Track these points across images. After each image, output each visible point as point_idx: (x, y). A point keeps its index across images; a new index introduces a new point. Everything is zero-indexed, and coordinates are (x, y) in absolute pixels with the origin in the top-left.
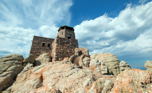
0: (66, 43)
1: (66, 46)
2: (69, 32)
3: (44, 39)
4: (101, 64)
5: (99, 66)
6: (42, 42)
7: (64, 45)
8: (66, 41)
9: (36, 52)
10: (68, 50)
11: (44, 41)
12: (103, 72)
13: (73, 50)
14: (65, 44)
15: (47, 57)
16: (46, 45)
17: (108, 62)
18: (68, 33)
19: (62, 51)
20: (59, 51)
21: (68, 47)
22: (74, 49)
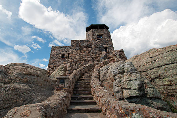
0: (85, 47)
1: (85, 51)
2: (99, 32)
3: (64, 49)
4: (124, 72)
5: (121, 76)
6: (61, 53)
7: (83, 50)
8: (84, 44)
9: (54, 65)
10: (90, 57)
11: (63, 52)
12: (126, 93)
13: (97, 55)
14: (85, 49)
15: (60, 71)
16: (66, 55)
17: (158, 67)
18: (98, 34)
19: (78, 60)
20: (74, 59)
21: (89, 52)
22: (99, 55)
